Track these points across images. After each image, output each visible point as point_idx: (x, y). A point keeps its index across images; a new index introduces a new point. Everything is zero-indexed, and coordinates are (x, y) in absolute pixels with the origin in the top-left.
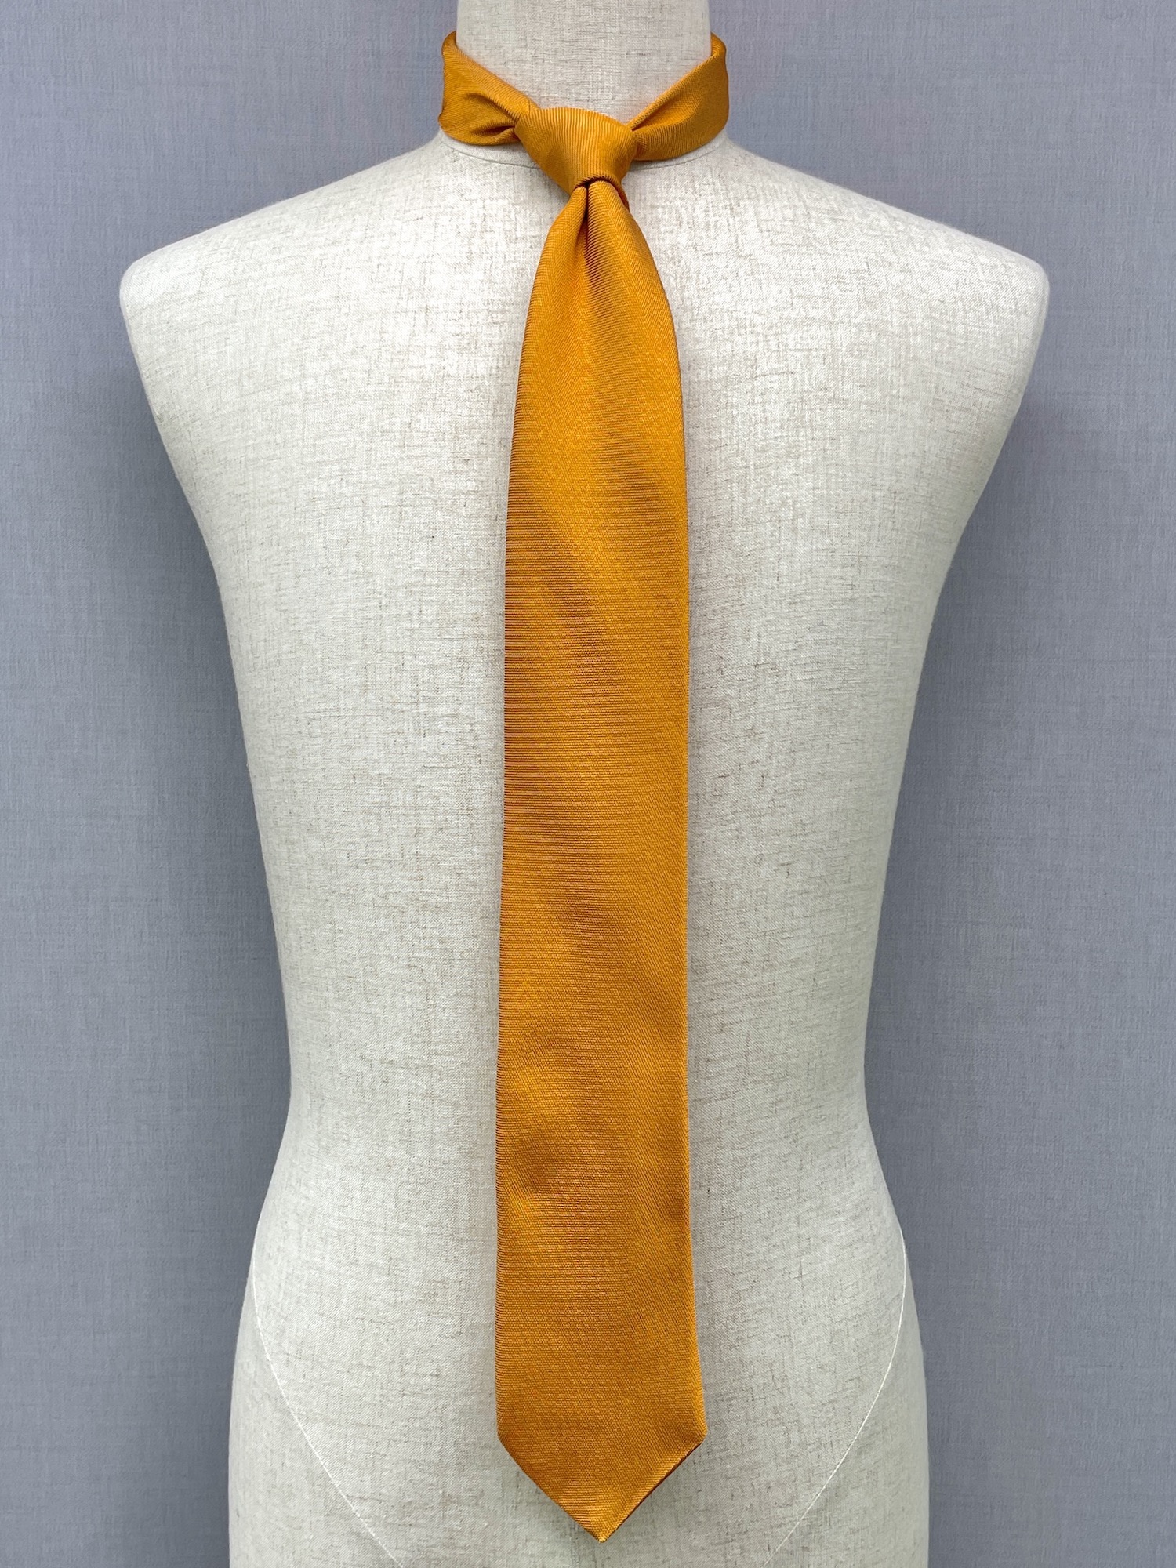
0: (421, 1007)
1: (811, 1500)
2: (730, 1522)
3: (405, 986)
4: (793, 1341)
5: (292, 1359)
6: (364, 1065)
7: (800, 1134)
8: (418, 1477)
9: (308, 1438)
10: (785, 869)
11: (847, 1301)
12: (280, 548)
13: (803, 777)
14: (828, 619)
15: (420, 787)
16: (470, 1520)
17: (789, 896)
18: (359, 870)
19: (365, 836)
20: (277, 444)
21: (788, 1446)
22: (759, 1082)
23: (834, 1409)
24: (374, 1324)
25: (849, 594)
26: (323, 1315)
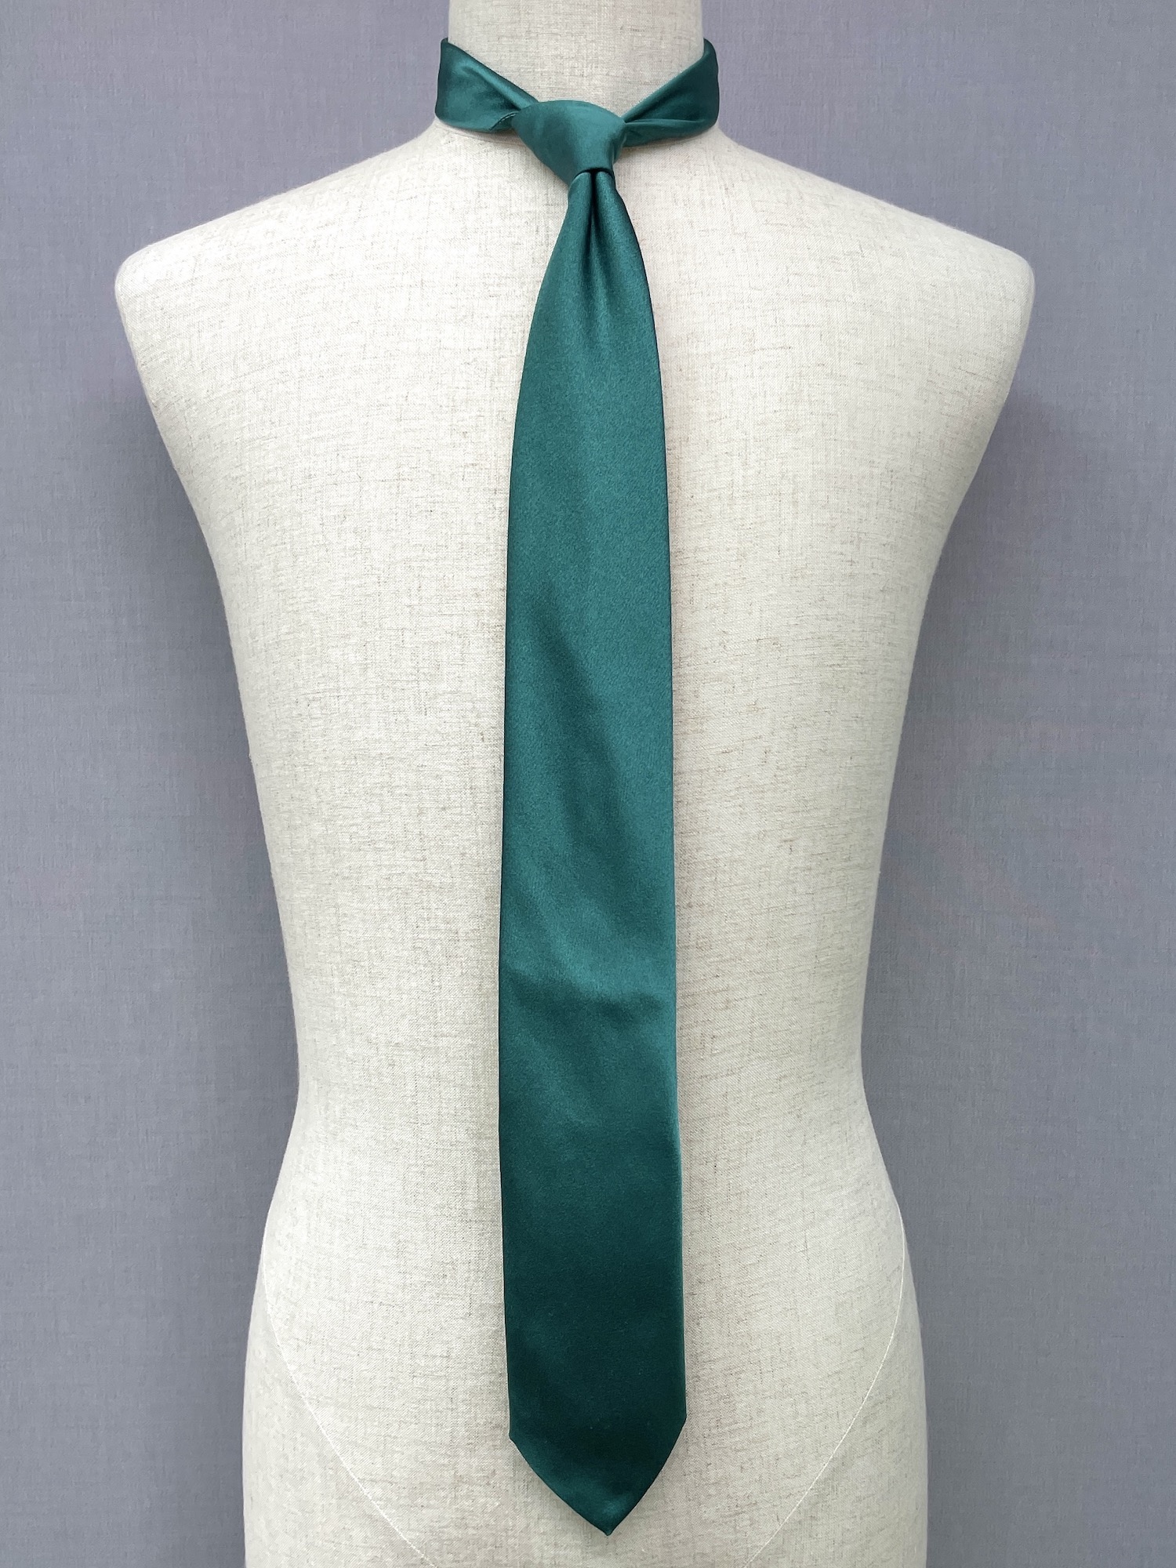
0: (426, 988)
1: (819, 1470)
2: (740, 1494)
3: (411, 967)
4: (800, 1313)
5: (301, 1343)
6: (370, 1048)
7: (804, 1109)
8: (428, 1458)
9: (319, 1423)
10: (787, 846)
11: (851, 1273)
12: (277, 527)
13: (805, 754)
14: (829, 593)
15: (422, 766)
16: (482, 1500)
17: (791, 872)
18: (362, 852)
19: (368, 817)
20: (273, 423)
21: (795, 1418)
22: (764, 1058)
23: (840, 1379)
24: (384, 1307)
25: (849, 571)
26: (332, 1299)
